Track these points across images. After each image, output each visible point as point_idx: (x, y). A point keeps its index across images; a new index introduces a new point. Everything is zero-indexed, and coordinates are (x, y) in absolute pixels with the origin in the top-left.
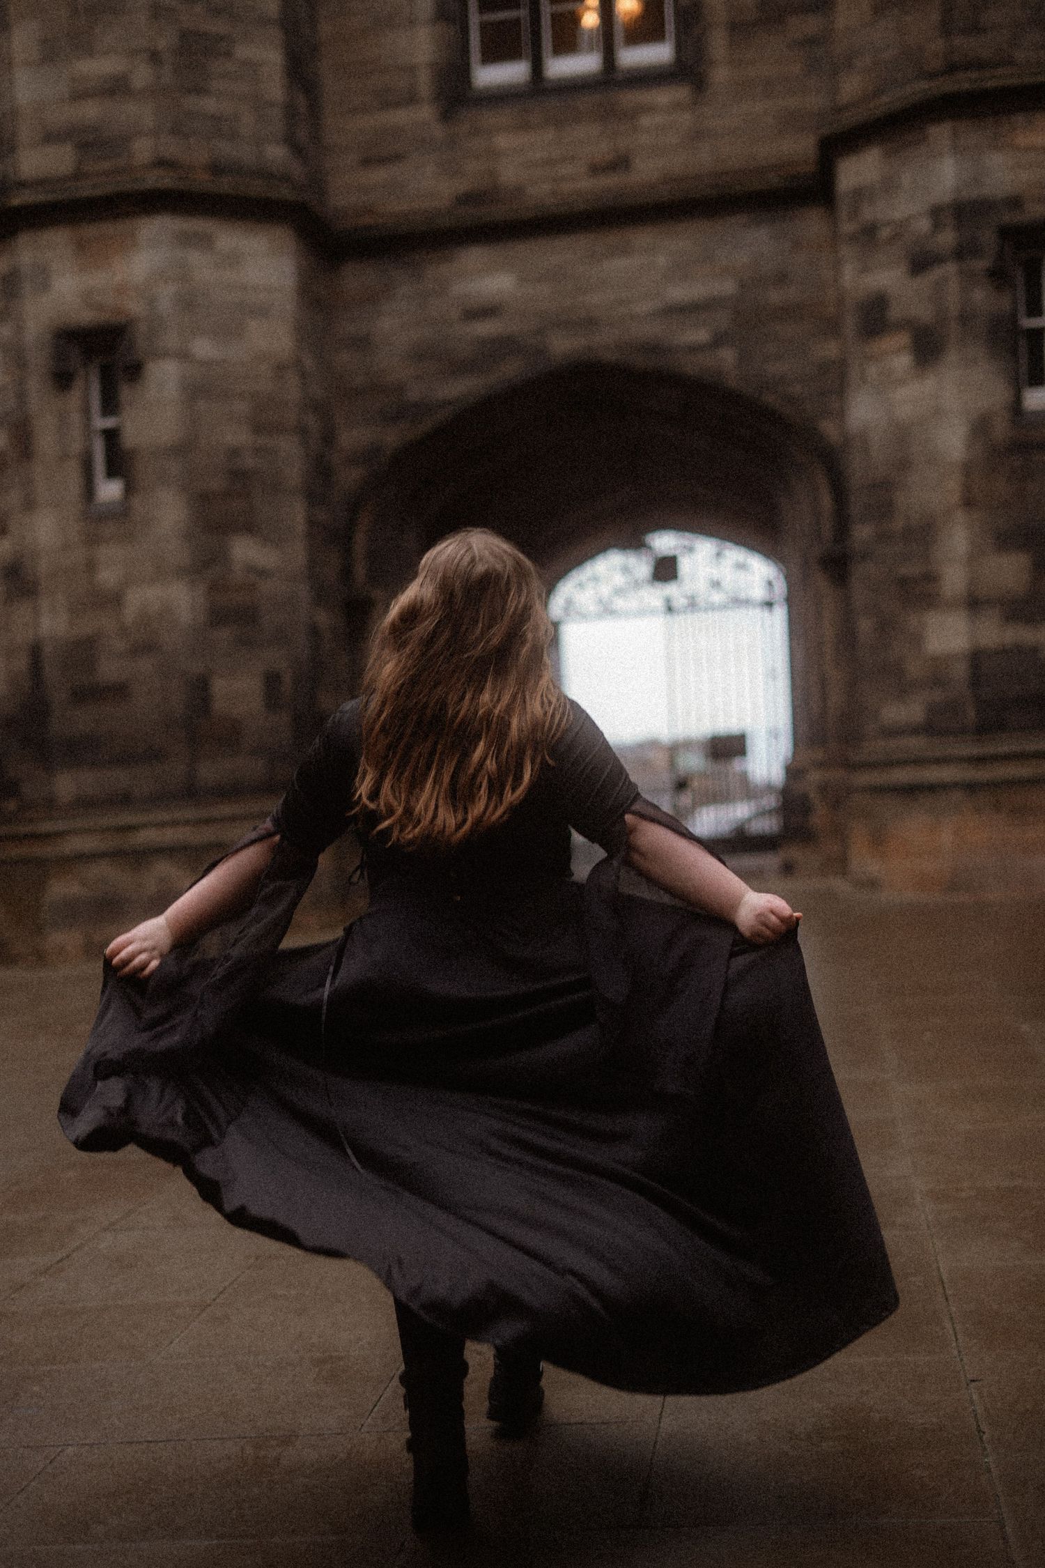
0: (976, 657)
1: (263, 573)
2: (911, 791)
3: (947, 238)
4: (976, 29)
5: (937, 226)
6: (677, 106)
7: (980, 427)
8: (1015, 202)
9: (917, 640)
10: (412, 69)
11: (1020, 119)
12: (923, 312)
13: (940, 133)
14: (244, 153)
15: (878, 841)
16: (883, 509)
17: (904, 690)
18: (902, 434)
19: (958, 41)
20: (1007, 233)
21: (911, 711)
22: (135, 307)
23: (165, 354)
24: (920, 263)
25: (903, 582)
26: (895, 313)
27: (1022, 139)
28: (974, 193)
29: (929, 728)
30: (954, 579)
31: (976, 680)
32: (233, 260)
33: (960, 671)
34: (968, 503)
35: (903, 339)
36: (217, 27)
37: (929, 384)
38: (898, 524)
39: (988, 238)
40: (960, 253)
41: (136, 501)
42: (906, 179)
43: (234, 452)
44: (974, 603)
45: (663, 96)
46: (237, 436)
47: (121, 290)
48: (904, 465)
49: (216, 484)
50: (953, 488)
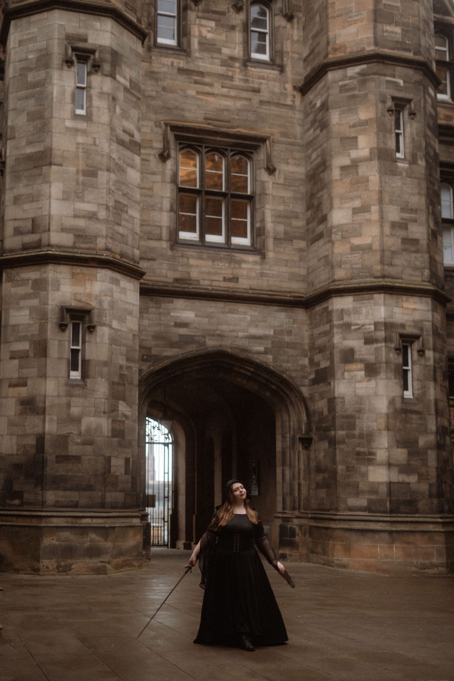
0: (390, 484)
1: (126, 417)
2: (363, 532)
3: (381, 334)
4: (391, 264)
5: (376, 329)
6: (255, 263)
7: (392, 402)
8: (403, 326)
9: (365, 475)
10: (160, 227)
11: (404, 298)
12: (371, 358)
13: (379, 297)
14: (128, 250)
15: (348, 550)
16: (351, 426)
17: (358, 493)
18: (360, 400)
19: (386, 267)
20: (402, 336)
21: (363, 502)
22: (94, 304)
23: (104, 325)
24: (369, 341)
25: (358, 454)
26: (357, 356)
27: (405, 305)
28: (391, 320)
29: (368, 509)
30: (381, 455)
31: (390, 493)
32: (124, 291)
33: (384, 489)
34: (388, 429)
35: (361, 366)
36: (124, 201)
37: (373, 383)
38: (357, 432)
39: (395, 336)
40: (387, 340)
41: (88, 381)
42: (364, 311)
43: (121, 367)
44: (390, 465)
45: (251, 258)
46: (122, 362)
47: (89, 295)
48: (360, 411)
49: (116, 380)
50: (382, 422)
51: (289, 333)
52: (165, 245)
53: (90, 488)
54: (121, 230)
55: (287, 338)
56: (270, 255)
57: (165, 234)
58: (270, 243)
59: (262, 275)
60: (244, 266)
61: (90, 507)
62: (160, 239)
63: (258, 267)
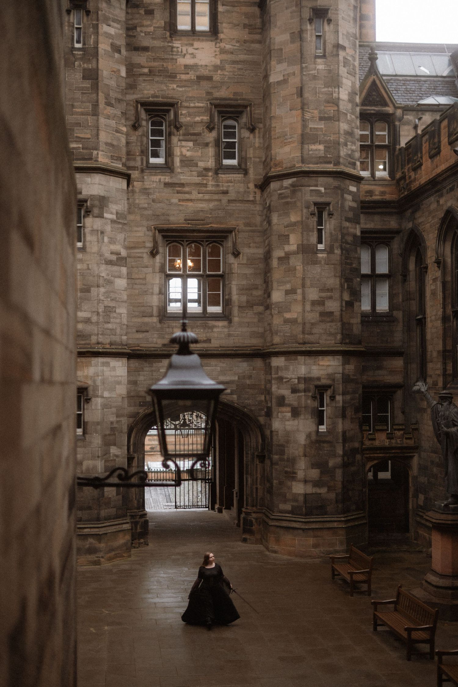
0: (306, 495)
1: (117, 456)
2: (287, 528)
3: (302, 386)
4: (311, 334)
5: (299, 382)
6: (224, 327)
7: (309, 436)
8: (319, 379)
9: (290, 488)
10: (152, 307)
11: (320, 357)
12: (295, 404)
13: (301, 359)
14: (117, 339)
15: (278, 541)
16: (282, 453)
17: (285, 501)
18: (288, 434)
19: (306, 336)
20: (317, 387)
21: (288, 507)
22: (90, 382)
23: (97, 396)
24: (294, 391)
25: (286, 472)
26: (286, 402)
27: (321, 363)
28: (309, 375)
29: (292, 512)
30: (300, 474)
31: (305, 501)
32: (114, 369)
33: (301, 499)
34: (305, 456)
35: (289, 409)
36: (112, 304)
37: (296, 422)
38: (286, 457)
39: (312, 387)
40: (305, 391)
41: (87, 436)
42: (291, 368)
43: (112, 423)
44: (305, 482)
45: (220, 324)
46: (113, 418)
47: (86, 377)
48: (288, 442)
49: (108, 432)
50: (301, 450)
51: (250, 377)
52: (155, 320)
53: (89, 508)
54: (110, 326)
55: (248, 382)
56: (236, 319)
57: (155, 312)
58: (235, 311)
59: (229, 335)
60: (215, 330)
61: (89, 520)
62: (152, 316)
63: (226, 330)
